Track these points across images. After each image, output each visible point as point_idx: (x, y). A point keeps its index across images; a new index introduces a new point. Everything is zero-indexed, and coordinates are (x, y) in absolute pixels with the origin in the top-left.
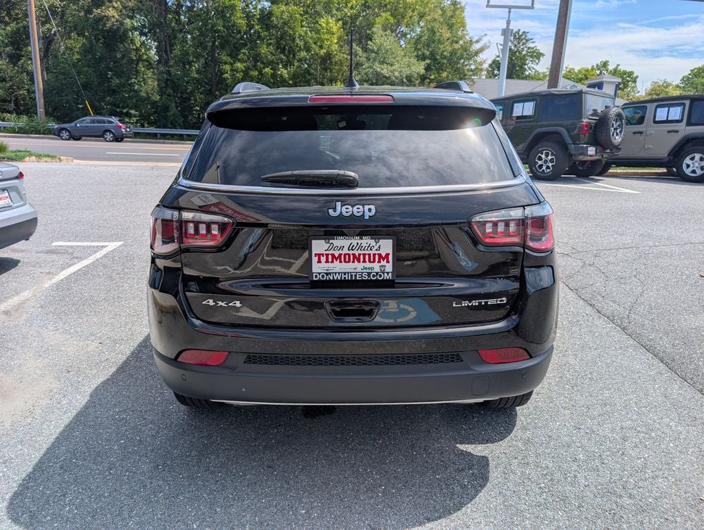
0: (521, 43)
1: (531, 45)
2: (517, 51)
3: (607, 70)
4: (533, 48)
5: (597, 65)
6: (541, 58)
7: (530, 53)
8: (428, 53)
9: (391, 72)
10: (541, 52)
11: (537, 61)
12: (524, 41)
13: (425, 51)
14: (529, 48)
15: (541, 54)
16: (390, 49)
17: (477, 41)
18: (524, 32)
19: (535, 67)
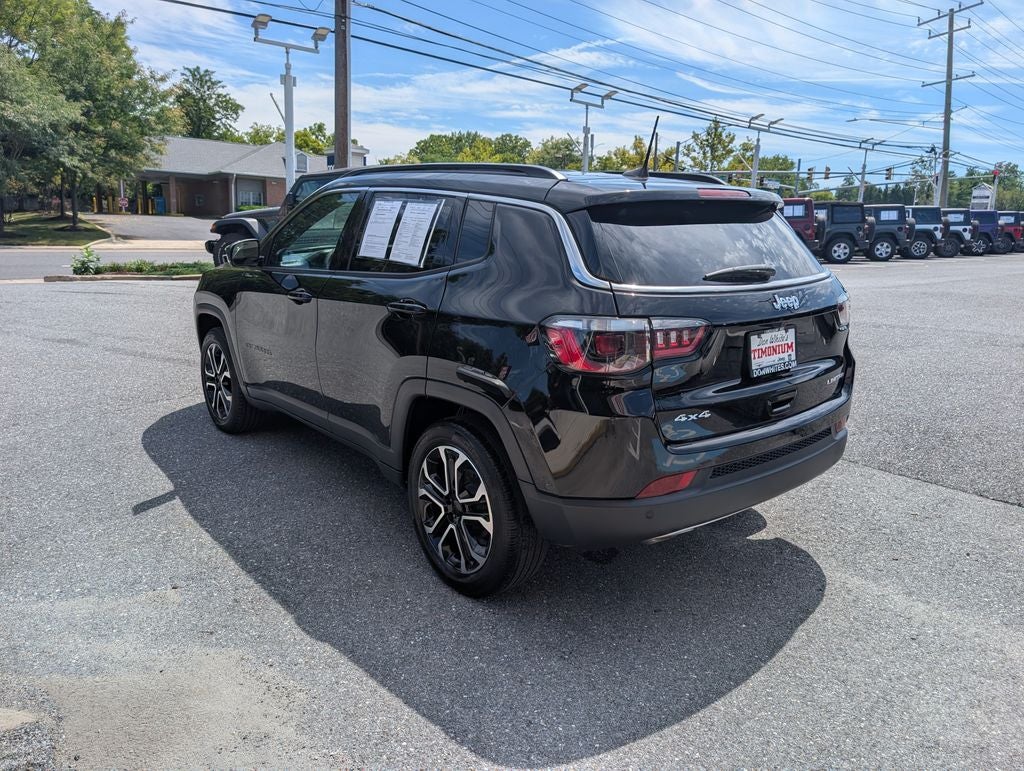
0: (206, 87)
1: (220, 91)
2: (202, 98)
3: (324, 136)
4: (225, 96)
5: (311, 128)
6: (240, 111)
7: (221, 102)
8: (83, 89)
9: (23, 114)
10: (238, 102)
11: (234, 116)
12: (209, 84)
13: (77, 85)
14: (219, 96)
15: (238, 106)
16: (13, 76)
17: (163, 79)
18: (207, 71)
19: (232, 124)
